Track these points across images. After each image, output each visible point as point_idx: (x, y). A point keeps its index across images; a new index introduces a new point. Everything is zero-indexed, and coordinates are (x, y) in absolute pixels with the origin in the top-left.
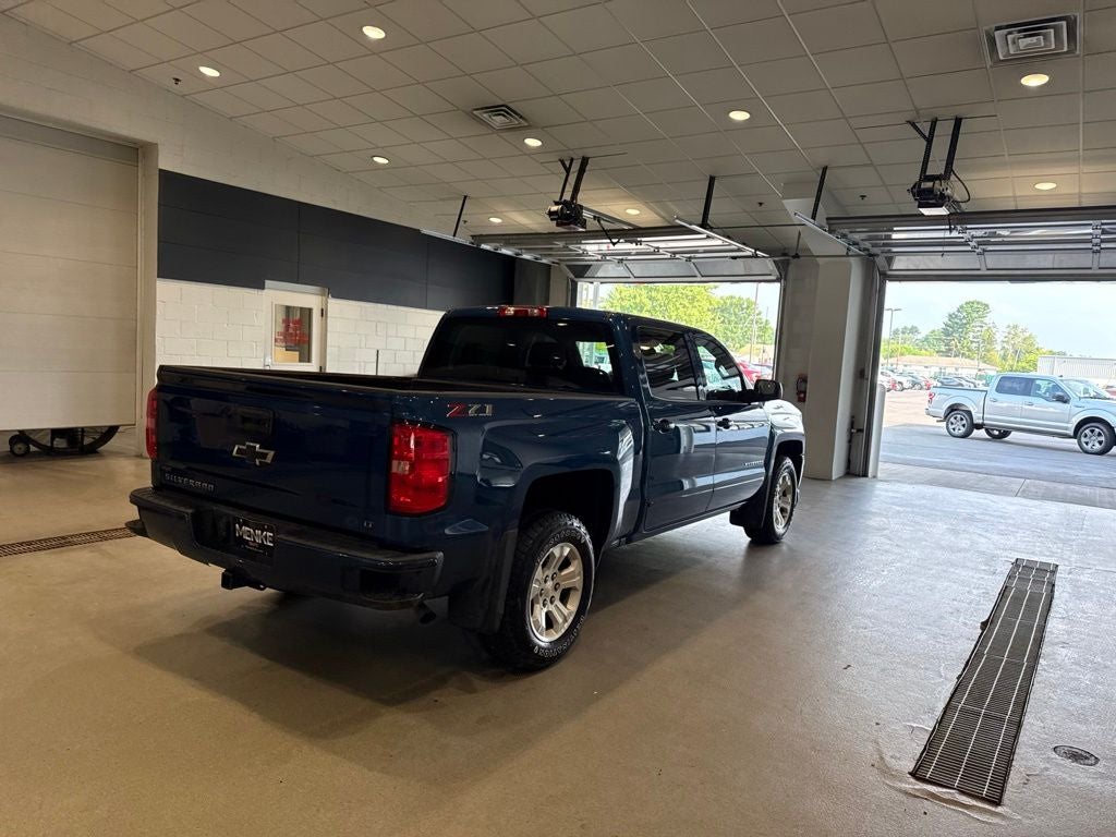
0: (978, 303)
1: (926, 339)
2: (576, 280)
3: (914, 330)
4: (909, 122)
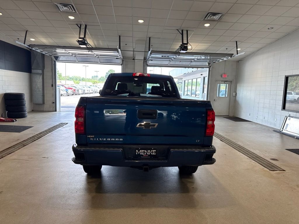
0: (112, 70)
1: (100, 79)
2: (56, 61)
3: (97, 76)
4: (177, 29)
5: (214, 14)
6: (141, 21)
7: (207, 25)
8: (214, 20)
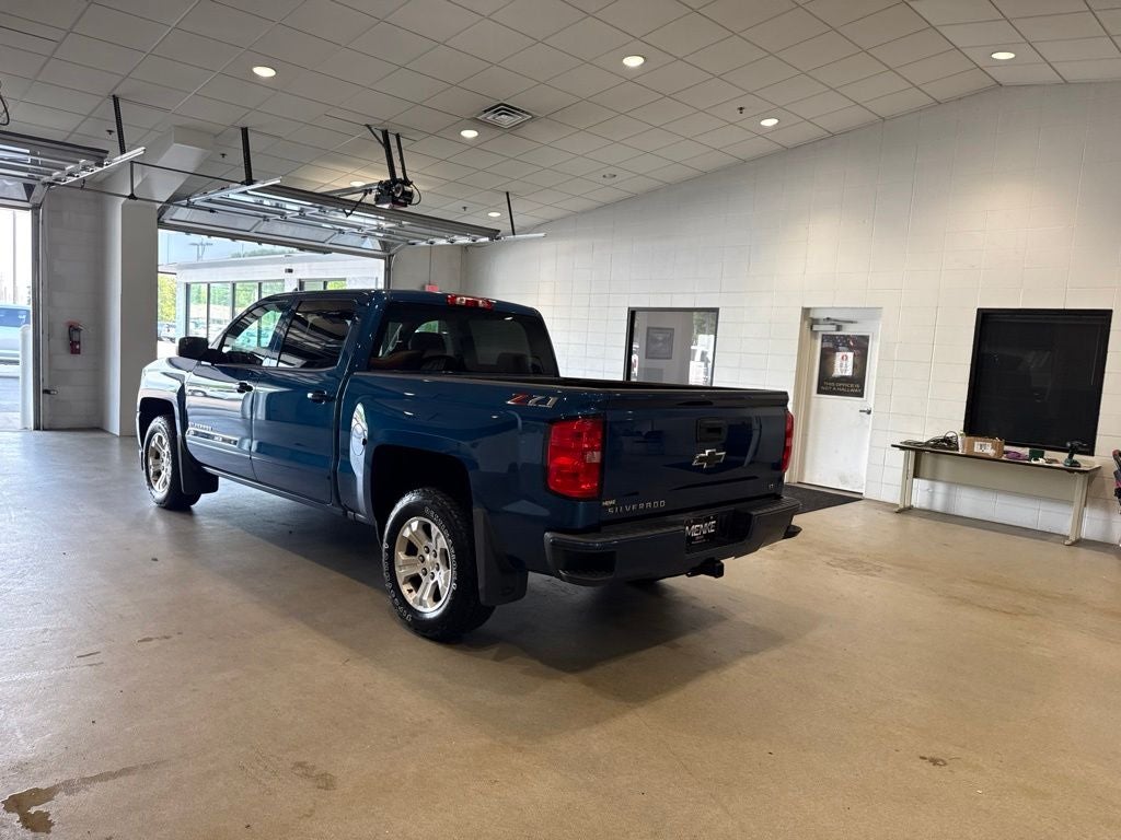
4: (367, 125)
5: (509, 110)
6: (265, 72)
7: (469, 134)
8: (496, 127)
